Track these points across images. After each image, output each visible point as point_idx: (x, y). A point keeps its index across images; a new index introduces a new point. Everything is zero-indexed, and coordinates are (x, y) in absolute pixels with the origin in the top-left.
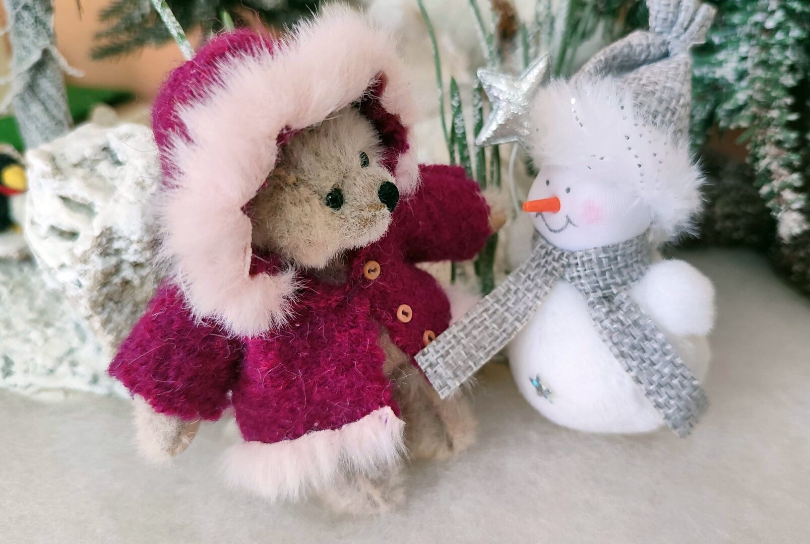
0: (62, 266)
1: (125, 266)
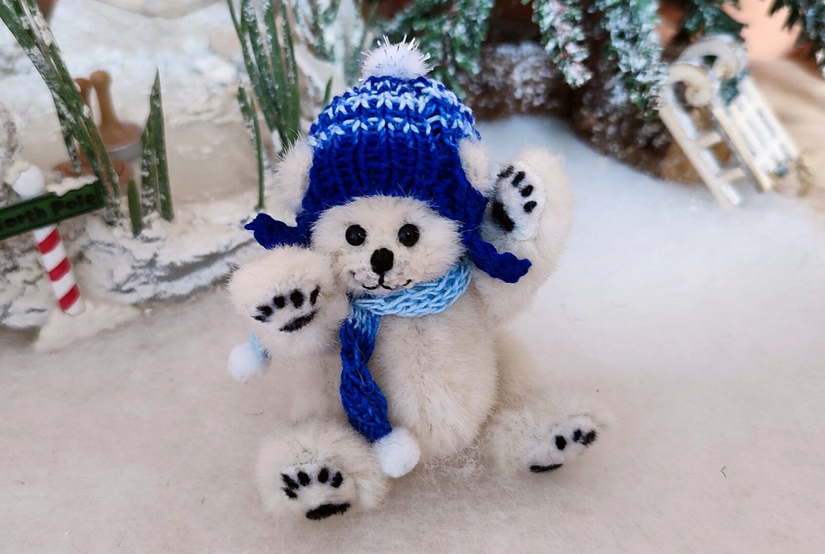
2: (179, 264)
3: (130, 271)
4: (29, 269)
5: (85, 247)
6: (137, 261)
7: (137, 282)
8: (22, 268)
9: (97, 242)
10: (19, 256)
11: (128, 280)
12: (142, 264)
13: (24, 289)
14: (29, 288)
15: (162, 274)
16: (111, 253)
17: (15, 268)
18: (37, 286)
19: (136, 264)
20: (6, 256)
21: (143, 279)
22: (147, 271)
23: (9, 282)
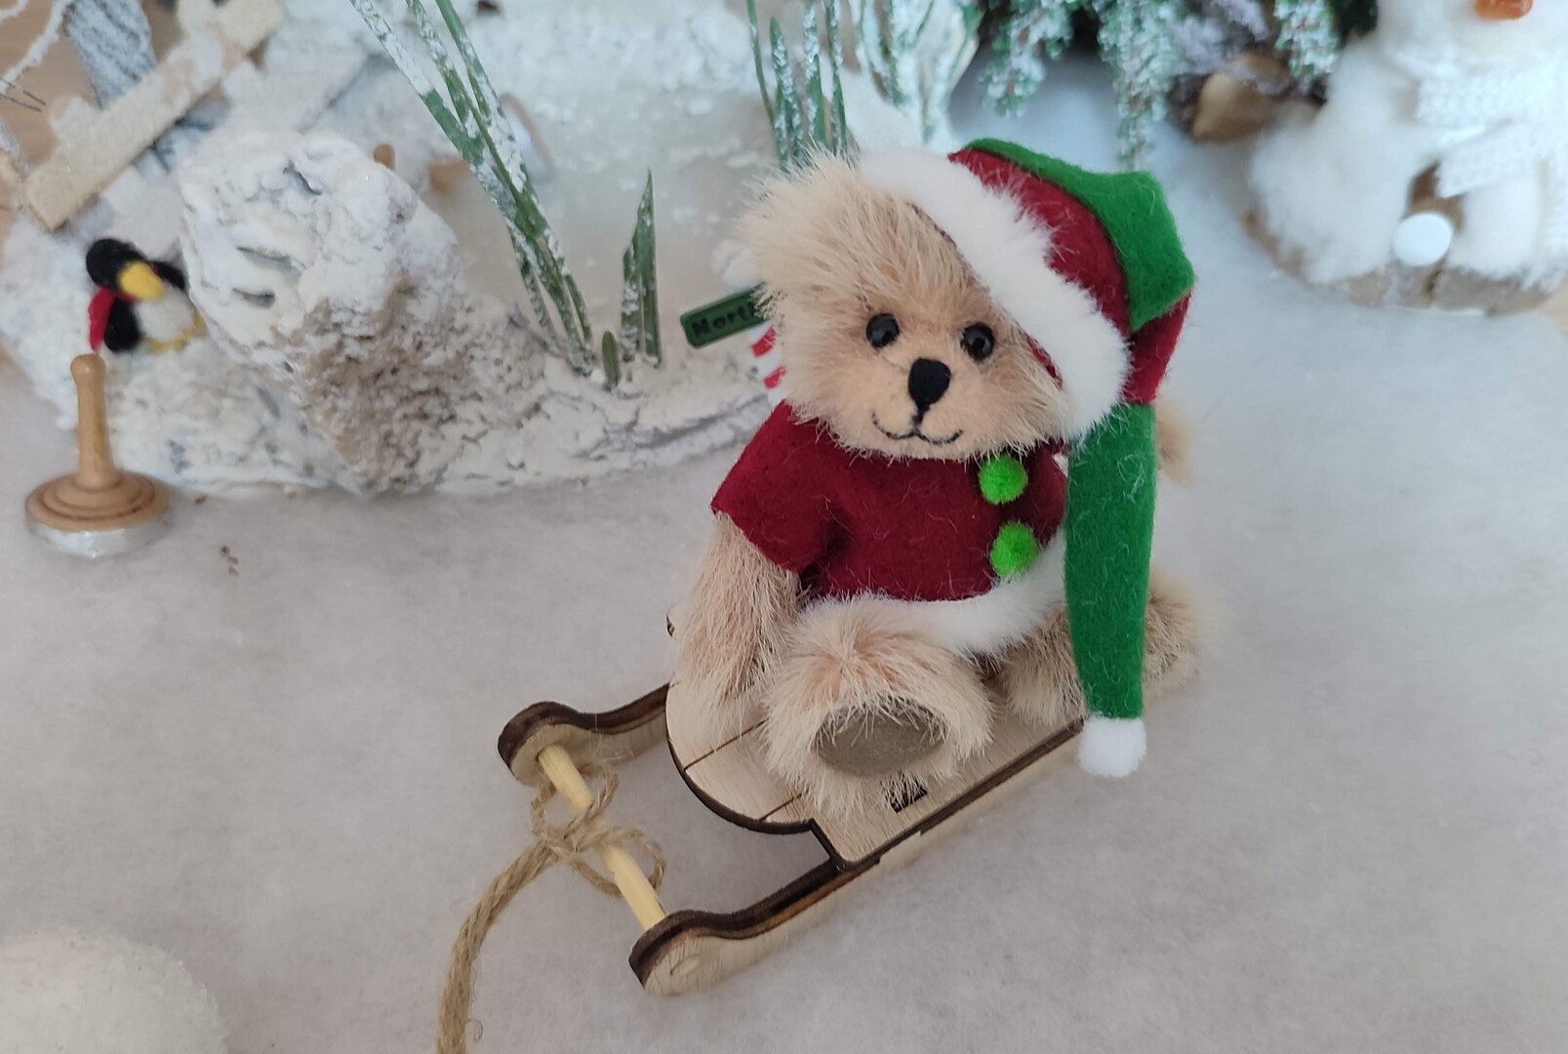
0: (261, 344)
1: (349, 342)
2: (665, 430)
3: (600, 435)
4: (469, 422)
5: (542, 398)
6: (610, 424)
7: (609, 448)
8: (461, 420)
9: (560, 393)
10: (456, 404)
11: (598, 445)
12: (616, 428)
13: (463, 447)
14: (470, 446)
15: (643, 440)
16: (577, 409)
17: (452, 417)
18: (479, 445)
19: (608, 428)
20: (441, 404)
21: (617, 445)
22: (624, 436)
23: (443, 437)
